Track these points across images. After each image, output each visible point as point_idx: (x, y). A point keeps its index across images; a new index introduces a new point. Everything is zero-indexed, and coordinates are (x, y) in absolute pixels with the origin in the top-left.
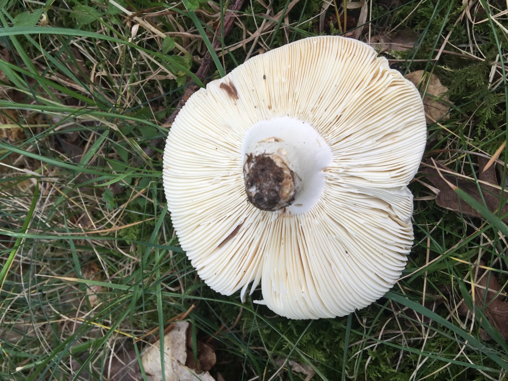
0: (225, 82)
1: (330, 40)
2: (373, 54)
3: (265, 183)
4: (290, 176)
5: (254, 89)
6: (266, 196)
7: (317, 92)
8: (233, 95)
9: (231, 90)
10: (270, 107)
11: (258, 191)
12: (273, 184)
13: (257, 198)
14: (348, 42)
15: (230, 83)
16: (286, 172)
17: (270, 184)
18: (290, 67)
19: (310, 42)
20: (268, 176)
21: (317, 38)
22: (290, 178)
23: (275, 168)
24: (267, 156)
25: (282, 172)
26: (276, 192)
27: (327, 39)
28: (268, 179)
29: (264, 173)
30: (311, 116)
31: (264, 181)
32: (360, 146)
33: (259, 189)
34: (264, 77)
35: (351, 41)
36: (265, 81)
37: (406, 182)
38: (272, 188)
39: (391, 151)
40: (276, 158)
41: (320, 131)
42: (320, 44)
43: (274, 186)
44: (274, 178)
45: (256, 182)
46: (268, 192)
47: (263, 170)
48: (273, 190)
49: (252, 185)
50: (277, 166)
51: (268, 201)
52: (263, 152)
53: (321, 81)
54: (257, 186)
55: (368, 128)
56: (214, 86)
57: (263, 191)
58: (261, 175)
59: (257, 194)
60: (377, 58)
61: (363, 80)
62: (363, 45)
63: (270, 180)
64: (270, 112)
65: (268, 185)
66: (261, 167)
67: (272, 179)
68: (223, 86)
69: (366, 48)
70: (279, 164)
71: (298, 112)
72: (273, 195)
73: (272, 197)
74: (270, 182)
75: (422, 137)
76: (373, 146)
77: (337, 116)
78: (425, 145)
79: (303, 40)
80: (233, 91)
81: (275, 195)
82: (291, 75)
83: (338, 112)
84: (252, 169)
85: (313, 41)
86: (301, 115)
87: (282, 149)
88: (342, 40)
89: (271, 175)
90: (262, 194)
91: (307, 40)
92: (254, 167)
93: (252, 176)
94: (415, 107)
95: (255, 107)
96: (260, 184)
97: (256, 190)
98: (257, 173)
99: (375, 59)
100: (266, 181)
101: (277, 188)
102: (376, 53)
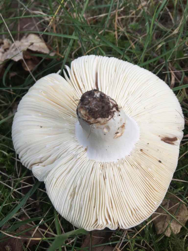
0: (176, 141)
1: (150, 212)
2: (122, 226)
3: (95, 103)
4: (89, 121)
5: (159, 151)
6: (89, 98)
7: (127, 180)
8: (165, 139)
9: (169, 140)
10: (141, 150)
11: (95, 96)
12: (91, 107)
13: (92, 93)
14: (140, 220)
15: (173, 144)
16: (92, 120)
17: (93, 105)
18: (153, 178)
19: (158, 201)
20: (98, 107)
21: (157, 206)
22: (88, 119)
23: (99, 116)
24: (110, 117)
25: (94, 117)
26: (86, 105)
27: (152, 211)
28: (96, 106)
29: (101, 106)
30: (118, 166)
31: (97, 103)
32: (81, 176)
33: (95, 98)
34: (160, 162)
35: (139, 222)
36: (158, 160)
37: (46, 182)
38: (89, 104)
39: (66, 189)
40: (105, 121)
41: (106, 164)
42: (153, 205)
43: (89, 106)
44: (93, 109)
45: (100, 99)
46: (89, 100)
47: (103, 107)
48: (88, 103)
49: (101, 95)
50: (99, 117)
51: (85, 97)
52: (115, 118)
53: (131, 187)
54: (98, 98)
55: (86, 188)
56: (180, 135)
57: (92, 98)
58: (101, 104)
59: (94, 94)
60: (118, 226)
61: (112, 208)
62: (132, 225)
63: (94, 106)
64: (139, 148)
65: (93, 104)
66: (106, 108)
67: (94, 108)
68: (175, 139)
69: (129, 226)
70: (100, 119)
71: (126, 162)
72: (85, 102)
73: (85, 101)
74: (93, 106)
75: (60, 210)
76: (76, 182)
77: (106, 179)
78: (55, 208)
79: (163, 199)
80: (168, 141)
81: (85, 103)
82: (148, 175)
83: (107, 180)
84: (109, 103)
85: (158, 203)
86: (123, 161)
87: (109, 131)
88: (144, 218)
89: (97, 109)
90: (91, 97)
91: (161, 200)
92: (109, 105)
93: (105, 100)
94: (76, 221)
95: (148, 144)
96: (97, 100)
97: (96, 96)
98: (104, 103)
99: (118, 224)
100: (96, 105)
101: (87, 107)
102: (121, 228)
